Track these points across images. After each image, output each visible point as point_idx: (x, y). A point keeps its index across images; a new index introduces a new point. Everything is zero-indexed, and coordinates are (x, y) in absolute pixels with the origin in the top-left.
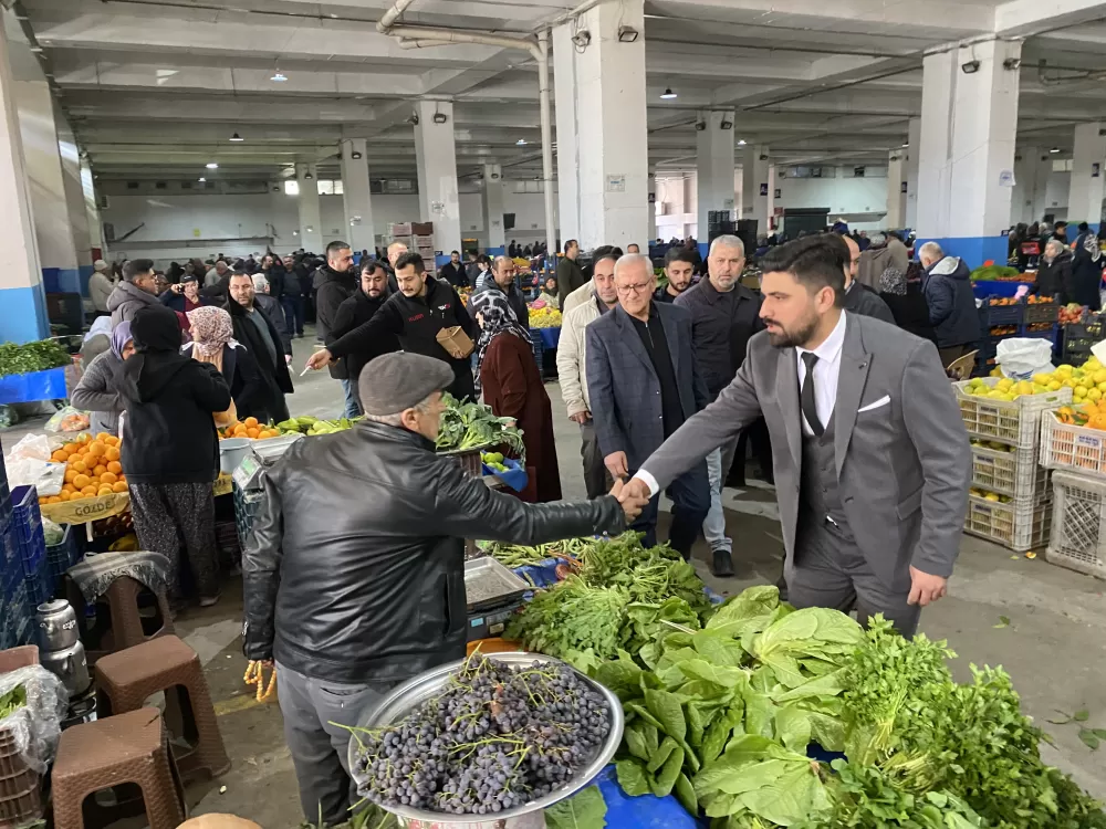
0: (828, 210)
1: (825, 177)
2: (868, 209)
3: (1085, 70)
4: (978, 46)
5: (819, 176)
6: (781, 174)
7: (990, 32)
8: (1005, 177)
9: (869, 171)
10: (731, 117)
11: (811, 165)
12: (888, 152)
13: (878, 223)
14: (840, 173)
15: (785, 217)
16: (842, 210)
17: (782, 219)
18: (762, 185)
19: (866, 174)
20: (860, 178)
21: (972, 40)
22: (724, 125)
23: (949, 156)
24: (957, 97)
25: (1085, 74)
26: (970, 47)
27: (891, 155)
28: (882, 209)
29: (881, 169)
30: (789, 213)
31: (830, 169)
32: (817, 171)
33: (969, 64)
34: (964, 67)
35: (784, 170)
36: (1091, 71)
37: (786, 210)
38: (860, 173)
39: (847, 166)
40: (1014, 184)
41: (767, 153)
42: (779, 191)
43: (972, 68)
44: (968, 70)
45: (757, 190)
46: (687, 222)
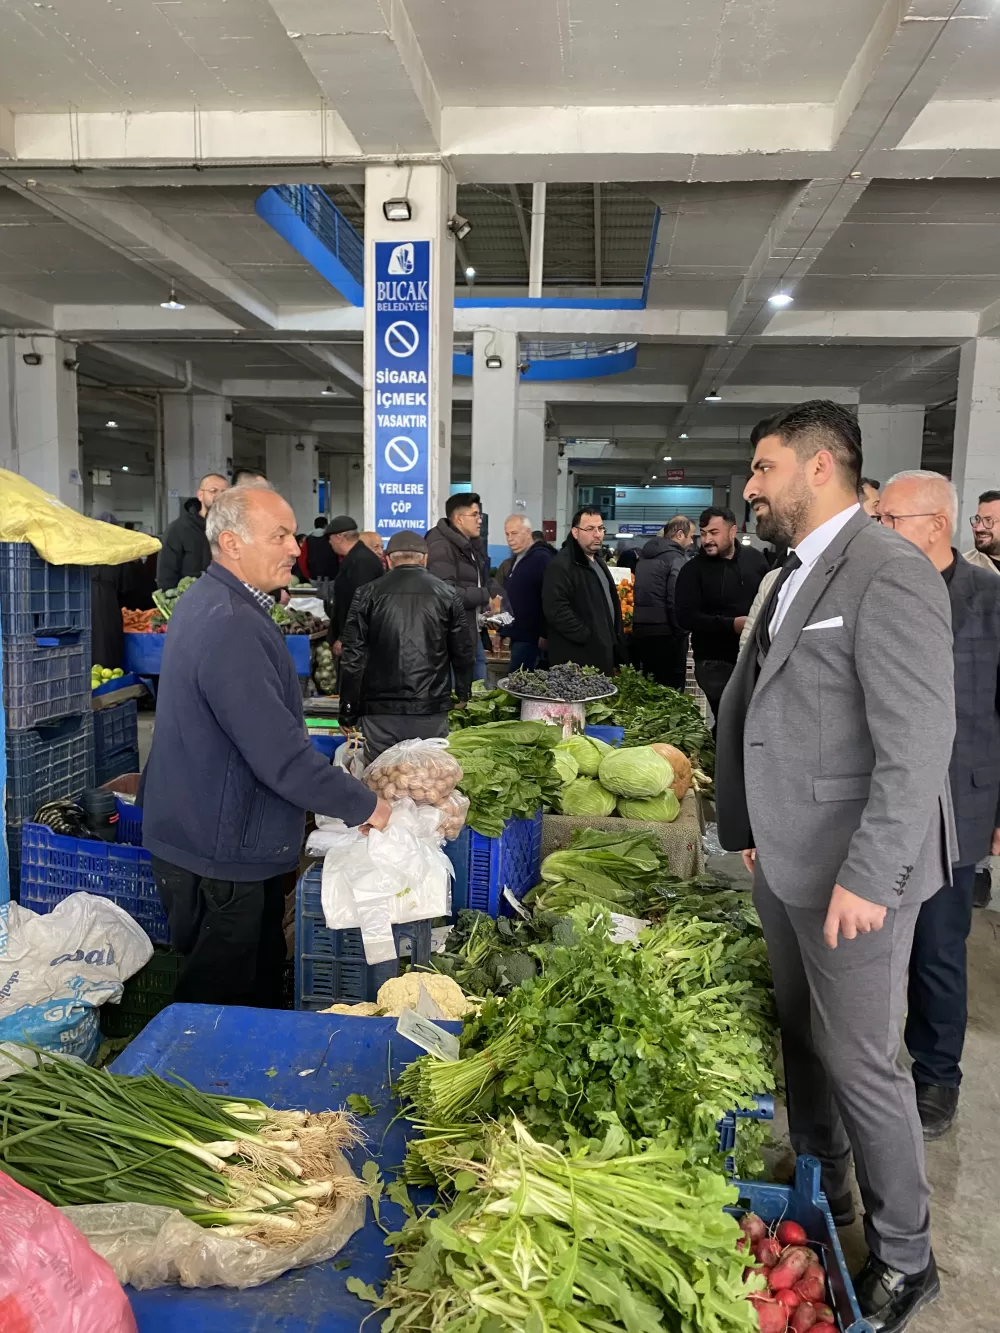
3: (105, 382)
4: (37, 339)
7: (52, 329)
8: (74, 476)
21: (33, 331)
23: (14, 445)
24: (18, 388)
25: (104, 385)
33: (30, 355)
34: (25, 357)
36: (110, 384)
40: (81, 483)
43: (35, 361)
44: (29, 360)
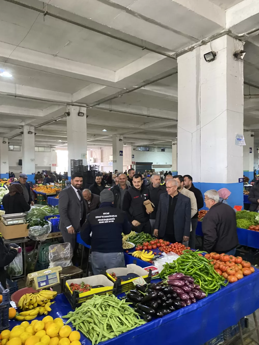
0: (152, 163)
1: (151, 151)
2: (166, 163)
5: (149, 151)
6: (134, 149)
9: (166, 150)
10: (84, 110)
11: (145, 146)
12: (171, 142)
13: (170, 168)
14: (156, 150)
15: (136, 165)
16: (157, 163)
17: (135, 166)
18: (120, 151)
19: (165, 151)
20: (163, 152)
22: (80, 114)
26: (209, 44)
27: (173, 143)
28: (171, 164)
29: (170, 149)
30: (137, 164)
31: (153, 148)
32: (148, 148)
35: (135, 148)
37: (136, 163)
38: (163, 150)
39: (159, 148)
41: (122, 138)
42: (134, 155)
45: (118, 153)
46: (102, 166)
